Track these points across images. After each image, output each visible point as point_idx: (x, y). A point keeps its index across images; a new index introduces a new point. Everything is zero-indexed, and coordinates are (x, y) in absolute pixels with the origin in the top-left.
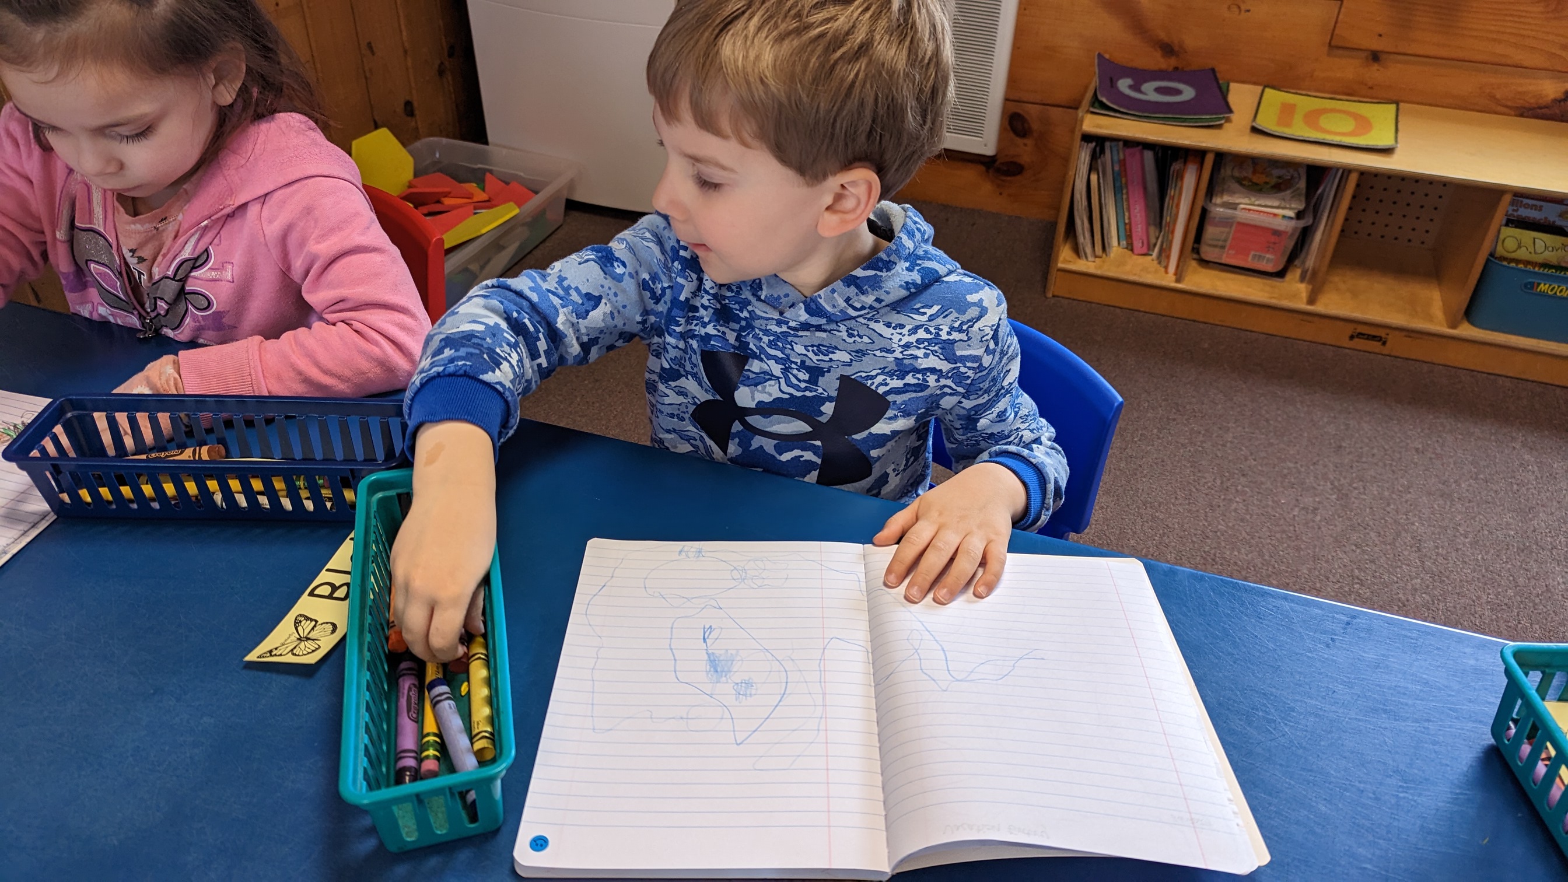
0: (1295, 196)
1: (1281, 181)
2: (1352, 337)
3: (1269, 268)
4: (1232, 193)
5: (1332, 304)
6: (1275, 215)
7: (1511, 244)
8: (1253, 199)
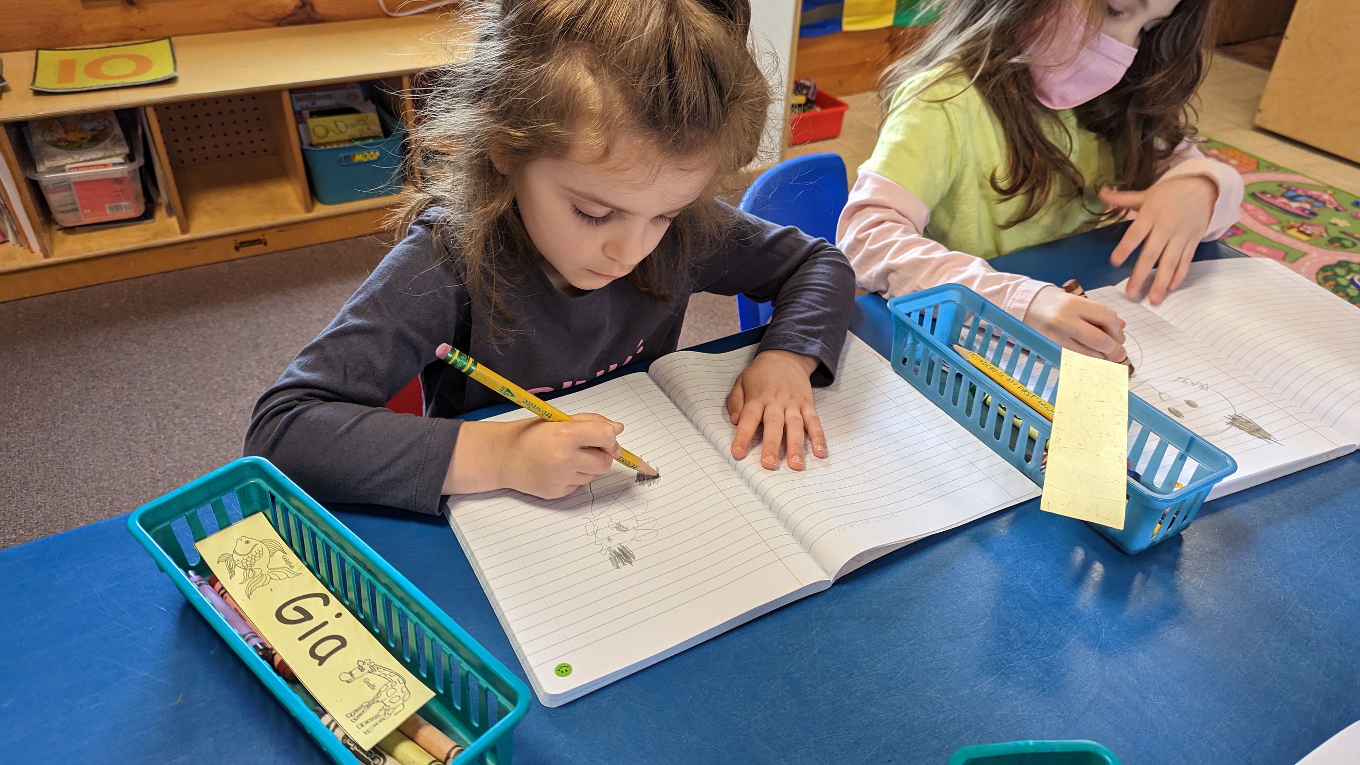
0: (116, 142)
1: (96, 133)
2: (237, 248)
3: (132, 214)
4: (53, 157)
5: (204, 227)
6: (106, 165)
7: (320, 131)
8: (76, 157)
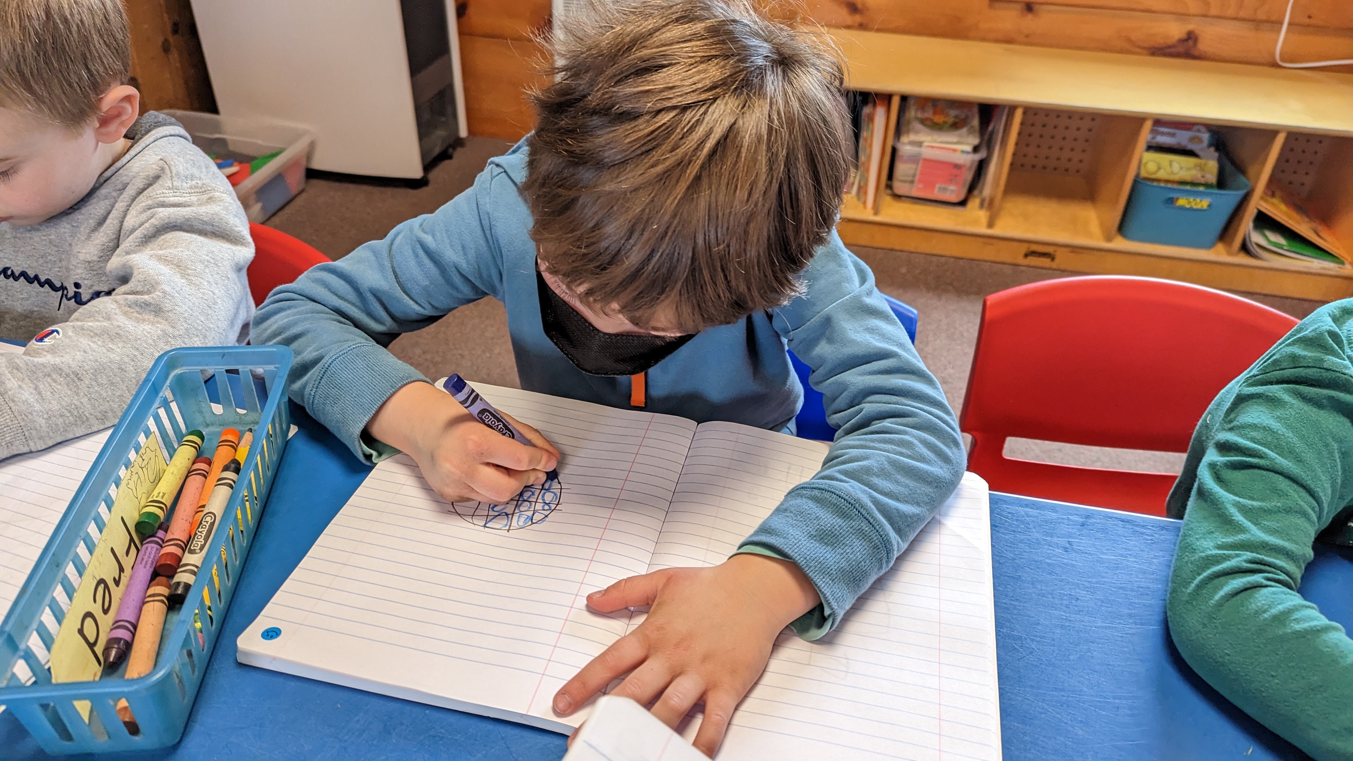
0: (971, 132)
1: (957, 120)
2: (1026, 256)
3: (954, 198)
4: (917, 132)
5: (1006, 227)
6: (955, 150)
7: (1152, 167)
8: (935, 137)
